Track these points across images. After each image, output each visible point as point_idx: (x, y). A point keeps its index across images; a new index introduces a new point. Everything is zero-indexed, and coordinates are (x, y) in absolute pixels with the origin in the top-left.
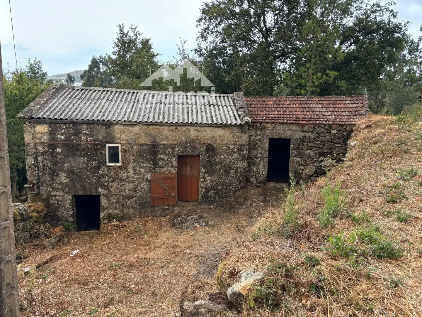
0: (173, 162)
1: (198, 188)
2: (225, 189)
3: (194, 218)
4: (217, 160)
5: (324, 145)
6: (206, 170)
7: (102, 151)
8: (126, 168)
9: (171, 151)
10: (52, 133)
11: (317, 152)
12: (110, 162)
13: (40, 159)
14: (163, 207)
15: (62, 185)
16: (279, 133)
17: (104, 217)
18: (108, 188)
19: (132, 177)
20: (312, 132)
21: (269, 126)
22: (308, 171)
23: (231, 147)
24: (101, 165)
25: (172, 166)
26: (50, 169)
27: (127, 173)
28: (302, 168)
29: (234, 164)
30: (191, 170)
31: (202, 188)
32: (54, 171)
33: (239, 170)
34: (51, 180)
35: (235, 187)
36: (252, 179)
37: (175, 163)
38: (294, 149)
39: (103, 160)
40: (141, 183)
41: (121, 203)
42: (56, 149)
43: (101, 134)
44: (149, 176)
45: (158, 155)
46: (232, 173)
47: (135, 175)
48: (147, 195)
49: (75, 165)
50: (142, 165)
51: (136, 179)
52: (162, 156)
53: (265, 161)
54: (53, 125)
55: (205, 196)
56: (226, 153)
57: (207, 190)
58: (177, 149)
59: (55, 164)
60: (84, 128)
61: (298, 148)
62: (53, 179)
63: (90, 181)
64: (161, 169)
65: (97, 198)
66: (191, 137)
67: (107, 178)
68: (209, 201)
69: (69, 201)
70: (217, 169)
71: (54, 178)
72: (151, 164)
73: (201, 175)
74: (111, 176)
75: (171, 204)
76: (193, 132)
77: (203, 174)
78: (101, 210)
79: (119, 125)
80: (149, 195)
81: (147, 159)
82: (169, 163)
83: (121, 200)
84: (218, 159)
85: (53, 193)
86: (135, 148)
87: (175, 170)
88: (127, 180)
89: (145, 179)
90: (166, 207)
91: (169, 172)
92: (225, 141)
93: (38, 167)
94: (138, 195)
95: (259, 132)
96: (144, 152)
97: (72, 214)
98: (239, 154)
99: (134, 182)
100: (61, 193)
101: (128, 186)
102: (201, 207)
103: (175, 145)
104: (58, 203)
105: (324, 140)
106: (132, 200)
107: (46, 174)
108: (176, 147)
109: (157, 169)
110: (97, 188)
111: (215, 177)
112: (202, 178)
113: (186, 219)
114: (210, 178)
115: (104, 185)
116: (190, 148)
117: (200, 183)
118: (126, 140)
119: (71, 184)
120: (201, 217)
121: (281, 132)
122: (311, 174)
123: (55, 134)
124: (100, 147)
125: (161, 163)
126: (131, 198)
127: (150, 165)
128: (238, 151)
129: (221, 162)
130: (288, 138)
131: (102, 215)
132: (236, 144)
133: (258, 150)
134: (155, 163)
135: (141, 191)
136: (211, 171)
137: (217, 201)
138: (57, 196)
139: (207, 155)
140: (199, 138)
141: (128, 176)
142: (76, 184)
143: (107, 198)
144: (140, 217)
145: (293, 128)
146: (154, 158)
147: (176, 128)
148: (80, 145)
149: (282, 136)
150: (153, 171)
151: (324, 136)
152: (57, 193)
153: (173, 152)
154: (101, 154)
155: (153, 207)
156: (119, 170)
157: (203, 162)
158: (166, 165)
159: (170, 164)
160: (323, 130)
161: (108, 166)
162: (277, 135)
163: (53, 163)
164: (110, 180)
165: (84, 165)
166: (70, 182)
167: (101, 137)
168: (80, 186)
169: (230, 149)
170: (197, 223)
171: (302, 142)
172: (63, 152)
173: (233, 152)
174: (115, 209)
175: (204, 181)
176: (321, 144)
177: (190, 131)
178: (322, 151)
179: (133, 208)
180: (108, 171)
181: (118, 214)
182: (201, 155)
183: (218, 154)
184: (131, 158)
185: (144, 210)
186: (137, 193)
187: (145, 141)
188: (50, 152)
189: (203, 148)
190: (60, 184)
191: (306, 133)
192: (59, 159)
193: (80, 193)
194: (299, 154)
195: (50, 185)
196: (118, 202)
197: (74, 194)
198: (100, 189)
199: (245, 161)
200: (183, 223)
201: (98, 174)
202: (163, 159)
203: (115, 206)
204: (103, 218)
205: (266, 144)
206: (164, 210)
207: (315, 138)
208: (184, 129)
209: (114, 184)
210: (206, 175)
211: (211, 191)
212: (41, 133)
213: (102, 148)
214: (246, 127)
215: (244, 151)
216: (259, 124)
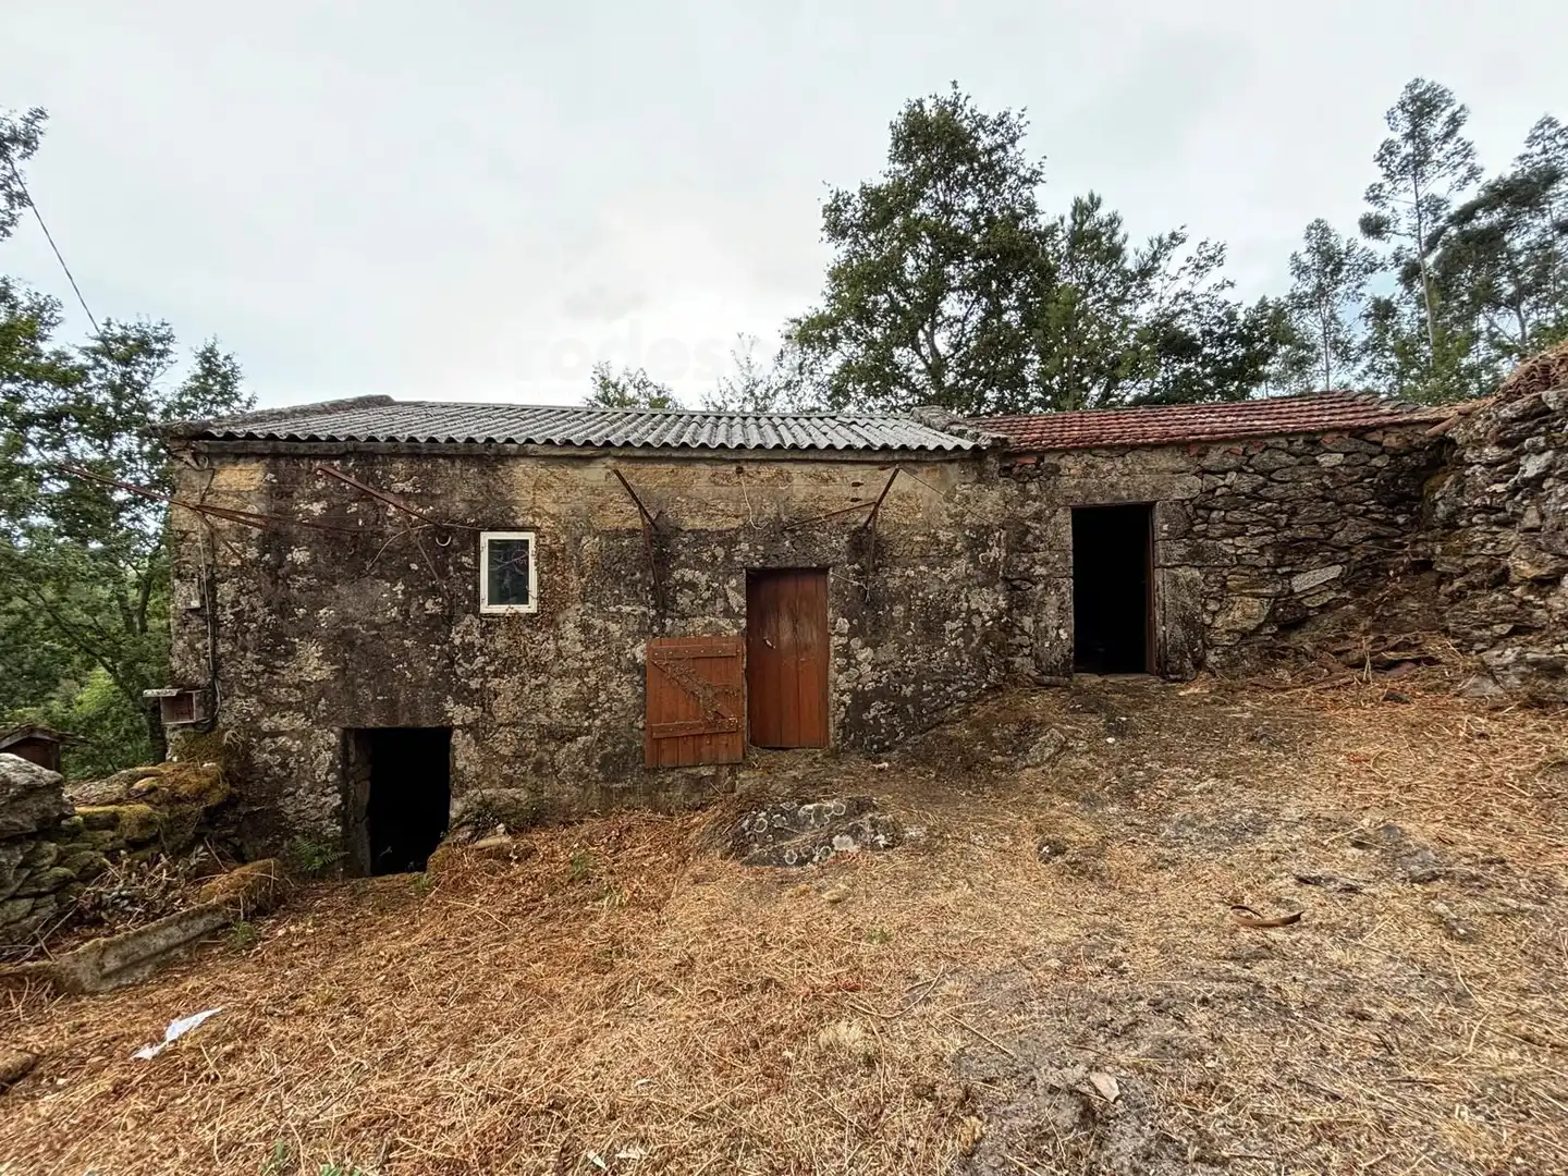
0: (730, 593)
1: (825, 695)
2: (928, 694)
3: (828, 811)
4: (894, 583)
5: (1294, 513)
6: (855, 622)
7: (464, 559)
8: (553, 623)
9: (720, 552)
10: (279, 492)
11: (1268, 539)
12: (491, 602)
13: (226, 590)
14: (694, 771)
15: (303, 690)
16: (1112, 486)
17: (462, 816)
18: (481, 698)
19: (576, 656)
20: (1240, 470)
21: (1070, 465)
22: (1238, 614)
23: (943, 535)
24: (458, 612)
25: (728, 612)
26: (260, 629)
27: (556, 639)
28: (1213, 606)
29: (956, 599)
30: (795, 629)
31: (843, 693)
32: (278, 637)
33: (977, 622)
34: (264, 671)
35: (965, 688)
36: (1018, 660)
37: (737, 601)
38: (1174, 536)
39: (467, 593)
40: (608, 677)
41: (532, 759)
42: (291, 552)
43: (460, 493)
44: (640, 652)
45: (674, 569)
46: (951, 632)
47: (587, 648)
48: (631, 724)
49: (358, 614)
50: (612, 609)
51: (589, 664)
52: (689, 574)
53: (1064, 589)
54: (282, 463)
55: (855, 724)
56: (924, 557)
57: (862, 700)
58: (745, 546)
59: (283, 609)
60: (397, 474)
61: (1187, 533)
62: (271, 670)
63: (414, 673)
64: (683, 623)
65: (440, 738)
66: (795, 504)
67: (480, 660)
68: (872, 742)
69: (329, 755)
70: (893, 621)
71: (278, 663)
72: (646, 604)
73: (836, 641)
74: (497, 652)
75: (724, 758)
76: (801, 485)
77: (844, 641)
78: (455, 790)
79: (528, 461)
80: (641, 725)
81: (634, 584)
82: (713, 598)
83: (532, 746)
84: (897, 582)
85: (266, 724)
86: (589, 544)
87: (736, 625)
88: (556, 669)
89: (624, 664)
90: (706, 772)
91: (718, 632)
92: (919, 516)
93: (216, 623)
94: (598, 722)
95: (1033, 488)
96: (622, 560)
97: (339, 806)
98: (974, 559)
99: (581, 673)
100: (300, 723)
101: (560, 692)
102: (844, 768)
103: (738, 531)
104: (284, 765)
105: (1291, 493)
106: (575, 747)
107: (245, 649)
108: (741, 537)
109: (668, 622)
110: (439, 700)
111: (888, 651)
112: (838, 654)
113: (792, 814)
114: (868, 652)
115: (466, 687)
116: (792, 543)
117: (833, 674)
118: (553, 516)
119: (339, 685)
120: (861, 807)
121: (1119, 481)
122: (1251, 625)
123: (289, 495)
124: (456, 543)
125: (683, 600)
126: (573, 738)
127: (644, 609)
128: (967, 549)
129: (908, 593)
130: (1147, 498)
131: (456, 807)
132: (959, 526)
133: (1037, 550)
134: (664, 602)
135: (610, 709)
136: (871, 627)
137: (898, 743)
138: (282, 733)
139: (857, 566)
140: (822, 505)
141: (559, 654)
142: (360, 686)
143: (477, 739)
144: (606, 813)
145: (1163, 461)
146: (659, 579)
147: (740, 471)
148: (381, 534)
149: (1124, 494)
150: (656, 629)
151: (1293, 481)
152: (284, 724)
153: (729, 557)
154: (460, 567)
155: (655, 771)
156: (527, 631)
157: (839, 593)
158: (704, 606)
159: (720, 605)
160: (1284, 457)
161: (486, 615)
162: (1102, 495)
163: (275, 606)
164: (492, 668)
165: (394, 612)
166: (336, 679)
167: (461, 506)
168: (376, 694)
169: (939, 543)
170: (848, 833)
171: (1201, 512)
172: (314, 561)
173: (950, 554)
174: (509, 782)
175: (849, 663)
176: (1281, 512)
177: (788, 479)
178: (1288, 533)
179: (581, 776)
180: (483, 635)
181: (518, 801)
182: (834, 565)
183: (895, 561)
184: (575, 583)
185: (619, 785)
186: (595, 716)
187: (625, 521)
188: (267, 563)
189: (841, 542)
190: (298, 687)
191: (1214, 478)
192: (299, 589)
193: (372, 721)
194: (1196, 556)
195: (258, 691)
196: (520, 756)
197: (348, 724)
198: (449, 705)
199: (998, 587)
200: (781, 834)
201: (446, 647)
202: (693, 586)
203: (506, 770)
204: (457, 820)
205: (1063, 528)
206: (698, 783)
207: (1255, 490)
208: (767, 472)
209: (506, 685)
210: (856, 643)
211: (878, 704)
212: (238, 494)
213: (463, 548)
214: (993, 464)
215: (991, 548)
216: (1031, 461)
